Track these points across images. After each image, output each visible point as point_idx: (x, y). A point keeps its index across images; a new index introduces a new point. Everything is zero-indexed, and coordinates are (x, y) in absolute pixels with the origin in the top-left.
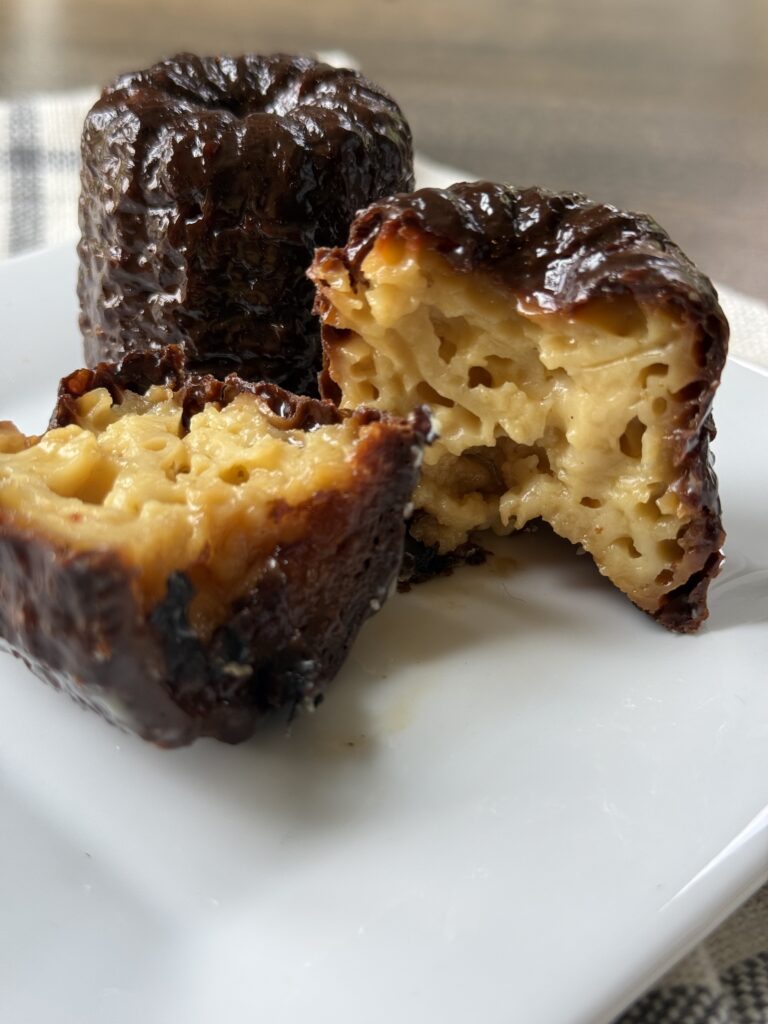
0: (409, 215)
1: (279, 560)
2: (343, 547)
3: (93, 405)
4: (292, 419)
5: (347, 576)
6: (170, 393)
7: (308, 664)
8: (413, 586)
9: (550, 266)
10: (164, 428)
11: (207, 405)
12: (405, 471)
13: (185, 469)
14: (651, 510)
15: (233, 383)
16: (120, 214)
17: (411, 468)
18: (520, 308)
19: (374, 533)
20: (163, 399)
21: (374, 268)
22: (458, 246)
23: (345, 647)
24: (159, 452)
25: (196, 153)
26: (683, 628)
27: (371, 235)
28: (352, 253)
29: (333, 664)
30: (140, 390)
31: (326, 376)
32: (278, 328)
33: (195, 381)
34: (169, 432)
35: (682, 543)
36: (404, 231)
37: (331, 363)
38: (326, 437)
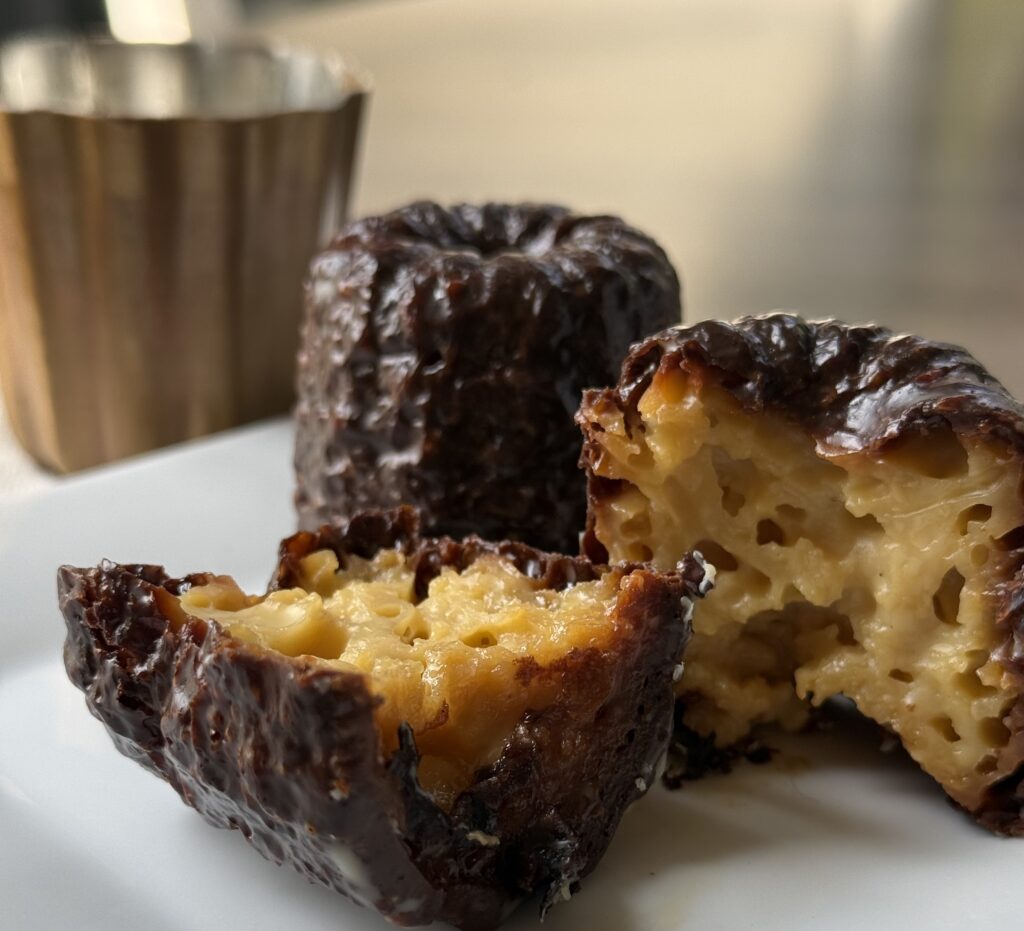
0: (691, 346)
1: (530, 728)
2: (603, 715)
3: (318, 568)
4: (542, 579)
5: (608, 749)
6: (401, 558)
7: (563, 843)
8: (683, 782)
9: (853, 402)
10: (396, 594)
11: (444, 569)
12: (673, 627)
13: (424, 635)
14: (970, 682)
15: (472, 545)
16: (351, 365)
17: (682, 622)
18: (819, 450)
19: (639, 700)
20: (392, 564)
21: (653, 407)
22: (747, 381)
23: (606, 834)
24: (393, 619)
25: (439, 295)
26: (1009, 830)
27: (646, 373)
28: (625, 392)
29: (594, 852)
30: (367, 555)
31: (591, 536)
32: (527, 492)
33: (430, 545)
34: (400, 597)
35: (1007, 722)
36: (685, 365)
37: (598, 522)
38: (582, 596)
